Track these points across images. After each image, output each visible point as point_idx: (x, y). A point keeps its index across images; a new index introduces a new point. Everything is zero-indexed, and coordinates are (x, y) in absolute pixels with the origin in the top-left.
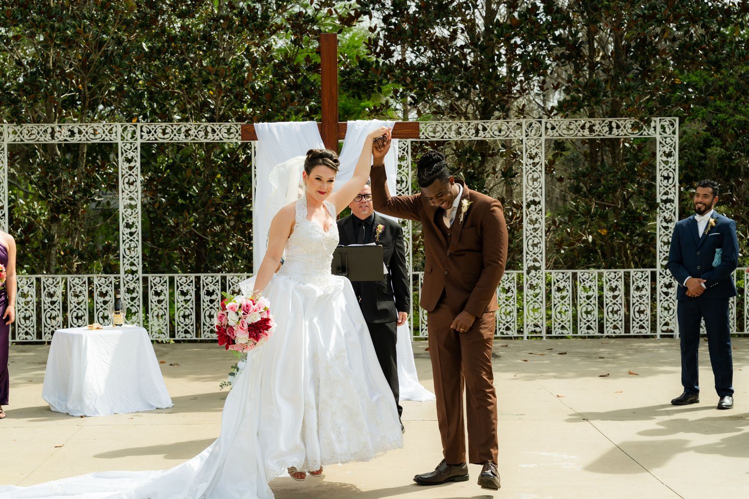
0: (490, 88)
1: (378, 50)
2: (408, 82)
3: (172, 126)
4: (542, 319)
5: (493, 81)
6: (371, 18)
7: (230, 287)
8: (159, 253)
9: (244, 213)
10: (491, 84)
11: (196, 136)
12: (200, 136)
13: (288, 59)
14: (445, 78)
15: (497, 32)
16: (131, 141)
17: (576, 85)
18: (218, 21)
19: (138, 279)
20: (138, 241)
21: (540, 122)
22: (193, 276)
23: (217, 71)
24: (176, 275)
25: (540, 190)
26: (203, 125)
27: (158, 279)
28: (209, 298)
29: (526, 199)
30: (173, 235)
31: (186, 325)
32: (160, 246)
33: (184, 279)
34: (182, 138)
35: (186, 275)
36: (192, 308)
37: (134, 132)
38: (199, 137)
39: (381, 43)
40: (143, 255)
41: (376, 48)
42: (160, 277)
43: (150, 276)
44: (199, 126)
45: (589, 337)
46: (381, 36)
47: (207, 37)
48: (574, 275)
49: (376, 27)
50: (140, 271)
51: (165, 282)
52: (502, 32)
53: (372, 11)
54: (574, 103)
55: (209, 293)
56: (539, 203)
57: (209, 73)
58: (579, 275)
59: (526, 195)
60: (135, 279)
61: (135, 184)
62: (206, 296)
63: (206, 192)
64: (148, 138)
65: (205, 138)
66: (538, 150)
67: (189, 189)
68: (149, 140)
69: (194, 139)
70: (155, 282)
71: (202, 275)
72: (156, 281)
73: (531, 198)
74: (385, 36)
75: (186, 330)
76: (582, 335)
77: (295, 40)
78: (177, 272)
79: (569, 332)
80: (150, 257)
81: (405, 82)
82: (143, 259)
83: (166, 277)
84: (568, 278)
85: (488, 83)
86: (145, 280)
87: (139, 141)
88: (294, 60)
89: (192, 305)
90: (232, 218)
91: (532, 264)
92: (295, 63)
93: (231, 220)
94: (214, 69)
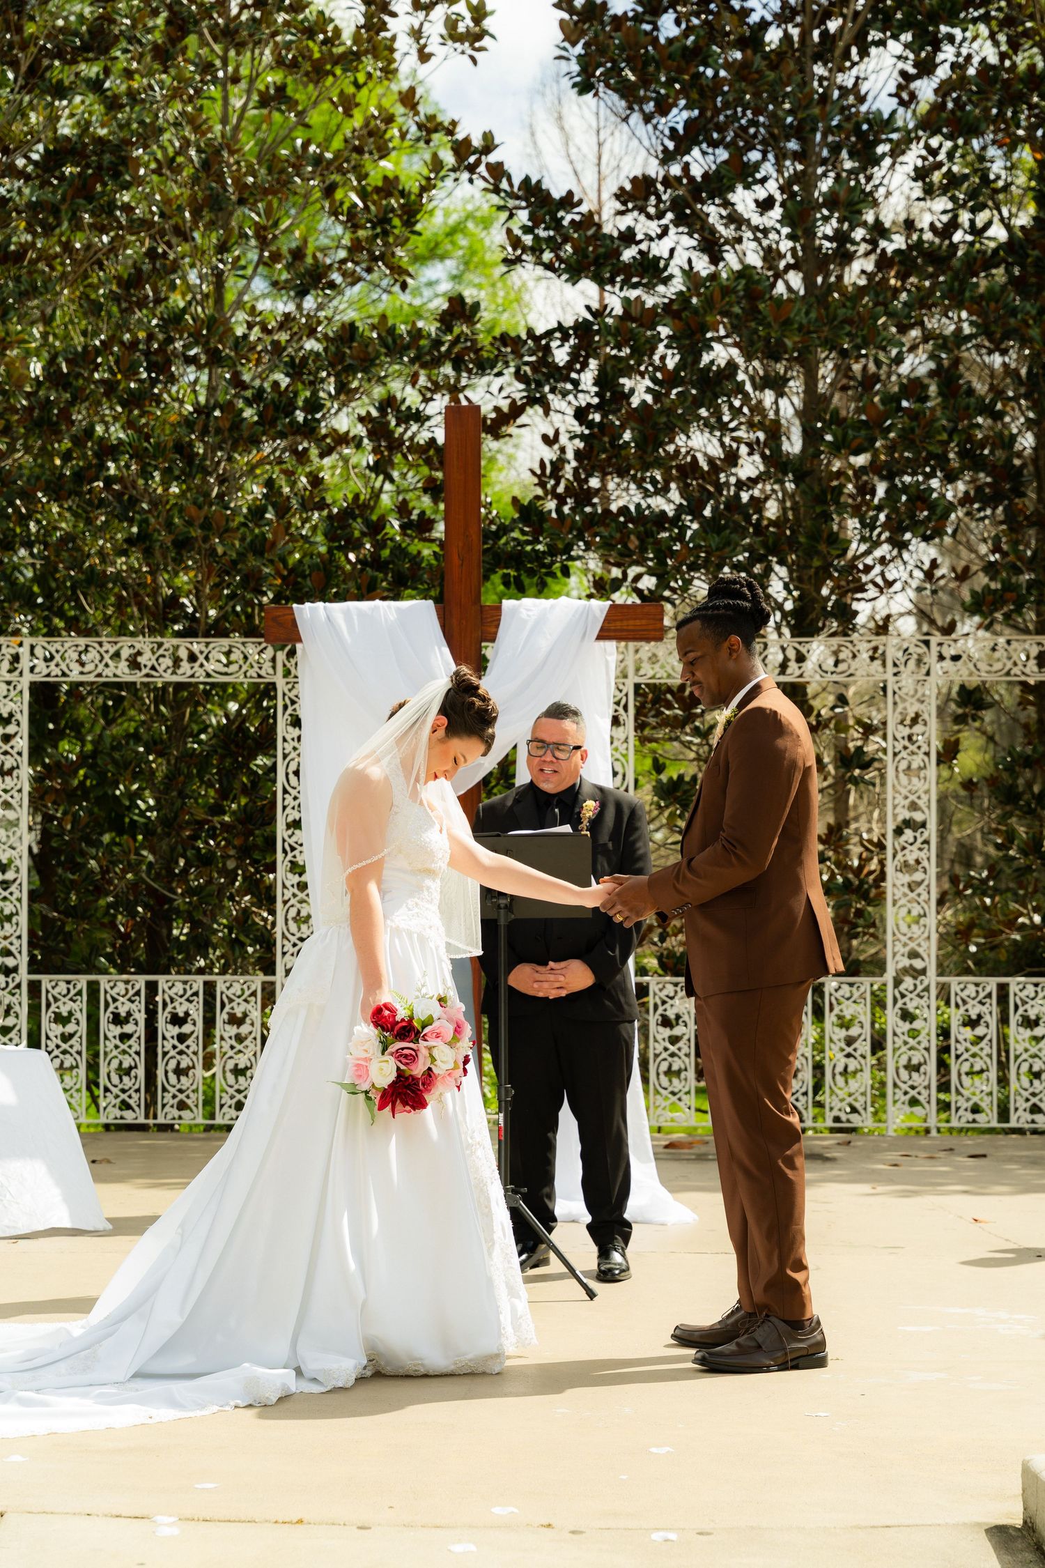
0: (817, 563)
1: (560, 489)
2: (632, 546)
3: (101, 644)
4: (928, 1087)
5: (822, 547)
6: (547, 412)
7: (223, 1006)
8: (68, 928)
9: (260, 841)
10: (818, 553)
11: (153, 668)
12: (163, 667)
13: (360, 508)
14: (714, 540)
15: (834, 436)
16: (8, 677)
17: (1012, 558)
18: (209, 414)
19: (18, 986)
20: (19, 900)
21: (927, 643)
22: (141, 981)
23: (206, 518)
24: (103, 980)
25: (925, 798)
26: (169, 642)
27: (62, 987)
28: (175, 1030)
29: (895, 816)
30: (100, 891)
31: (123, 1091)
32: (70, 912)
33: (121, 987)
34: (122, 671)
35: (125, 977)
36: (138, 1053)
37: (16, 658)
38: (161, 669)
39: (568, 471)
40: (31, 933)
41: (557, 484)
42: (68, 982)
43: (46, 980)
44: (160, 645)
45: (1035, 1132)
46: (570, 455)
47: (183, 449)
48: (1003, 989)
49: (557, 433)
50: (23, 969)
51: (79, 993)
52: (845, 435)
53: (550, 396)
54: (1008, 595)
55: (177, 1020)
56: (923, 825)
57: (189, 523)
58: (1013, 988)
59: (895, 807)
60: (11, 985)
61: (15, 773)
62: (170, 1027)
63: (174, 794)
64: (45, 672)
65: (174, 673)
66: (922, 707)
67: (129, 809)
68: (48, 675)
69: (147, 675)
70: (55, 992)
71: (162, 980)
72: (58, 990)
73: (905, 814)
74: (578, 454)
75: (123, 1102)
76: (1019, 1125)
77: (376, 463)
78: (105, 972)
79: (989, 1118)
80: (45, 938)
81: (625, 546)
82: (31, 945)
83: (82, 981)
84: (989, 995)
85: (810, 552)
86: (34, 988)
87: (28, 678)
88: (373, 509)
89: (138, 1044)
90: (232, 852)
91: (906, 962)
92: (374, 518)
93: (229, 857)
94: (202, 514)
